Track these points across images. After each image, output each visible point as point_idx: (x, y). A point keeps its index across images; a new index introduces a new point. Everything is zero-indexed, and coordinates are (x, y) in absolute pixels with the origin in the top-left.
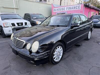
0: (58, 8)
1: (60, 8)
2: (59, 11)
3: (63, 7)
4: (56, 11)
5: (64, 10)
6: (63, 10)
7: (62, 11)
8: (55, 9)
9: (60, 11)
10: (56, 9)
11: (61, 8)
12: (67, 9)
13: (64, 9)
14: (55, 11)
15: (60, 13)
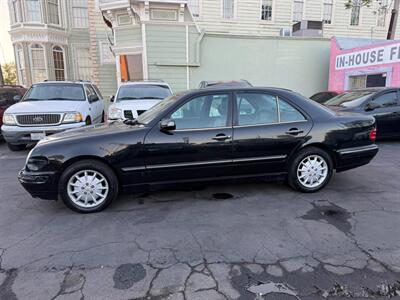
0: (356, 54)
1: (361, 52)
2: (358, 64)
3: (377, 50)
4: (346, 66)
5: (379, 60)
6: (376, 63)
7: (369, 63)
8: (342, 56)
9: (362, 64)
10: (347, 59)
11: (366, 51)
12: (393, 53)
13: (379, 55)
14: (342, 68)
15: (360, 73)
